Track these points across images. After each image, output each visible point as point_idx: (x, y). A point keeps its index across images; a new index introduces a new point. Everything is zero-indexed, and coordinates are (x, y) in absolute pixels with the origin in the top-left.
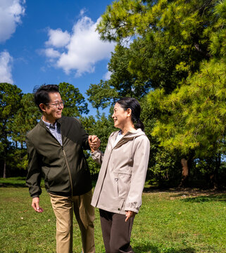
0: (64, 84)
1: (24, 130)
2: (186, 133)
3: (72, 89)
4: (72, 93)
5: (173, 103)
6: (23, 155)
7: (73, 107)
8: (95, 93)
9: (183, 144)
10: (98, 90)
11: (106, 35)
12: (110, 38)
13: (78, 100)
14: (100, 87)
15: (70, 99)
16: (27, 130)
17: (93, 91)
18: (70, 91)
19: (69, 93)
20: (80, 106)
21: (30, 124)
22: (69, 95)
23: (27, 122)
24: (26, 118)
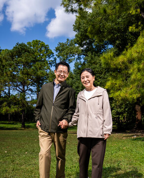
0: (36, 41)
2: (131, 86)
3: (43, 45)
4: (43, 49)
5: (121, 63)
6: (2, 102)
7: (44, 61)
8: (62, 50)
9: (128, 96)
10: (65, 47)
11: (69, 9)
12: (72, 11)
13: (48, 55)
14: (66, 45)
15: (41, 54)
16: (5, 81)
17: (61, 48)
18: (42, 47)
19: (41, 49)
20: (50, 60)
21: (8, 77)
22: (41, 51)
23: (5, 74)
24: (4, 71)
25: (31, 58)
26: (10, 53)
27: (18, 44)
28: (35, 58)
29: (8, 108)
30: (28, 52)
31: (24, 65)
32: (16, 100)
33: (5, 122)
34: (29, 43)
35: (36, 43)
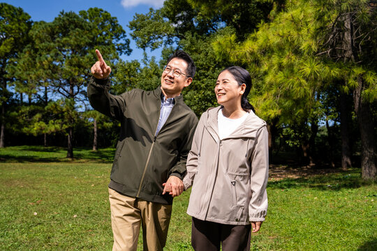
0: (96, 10)
1: (33, 77)
3: (107, 17)
4: (107, 24)
6: (32, 114)
7: (108, 44)
8: (141, 27)
10: (145, 22)
13: (115, 34)
14: (148, 19)
15: (104, 33)
16: (38, 77)
17: (138, 24)
18: (105, 20)
19: (103, 24)
20: (119, 43)
21: (44, 69)
22: (103, 26)
23: (38, 64)
24: (37, 60)
25: (86, 39)
26: (49, 29)
27: (62, 13)
28: (93, 39)
29: (43, 124)
30: (81, 27)
31: (73, 50)
32: (57, 110)
33: (38, 148)
34: (83, 13)
35: (95, 13)
